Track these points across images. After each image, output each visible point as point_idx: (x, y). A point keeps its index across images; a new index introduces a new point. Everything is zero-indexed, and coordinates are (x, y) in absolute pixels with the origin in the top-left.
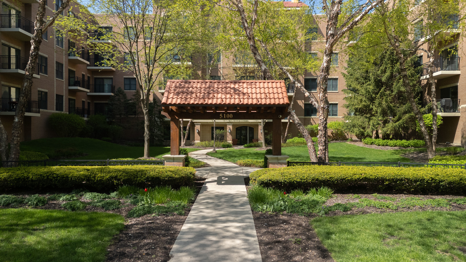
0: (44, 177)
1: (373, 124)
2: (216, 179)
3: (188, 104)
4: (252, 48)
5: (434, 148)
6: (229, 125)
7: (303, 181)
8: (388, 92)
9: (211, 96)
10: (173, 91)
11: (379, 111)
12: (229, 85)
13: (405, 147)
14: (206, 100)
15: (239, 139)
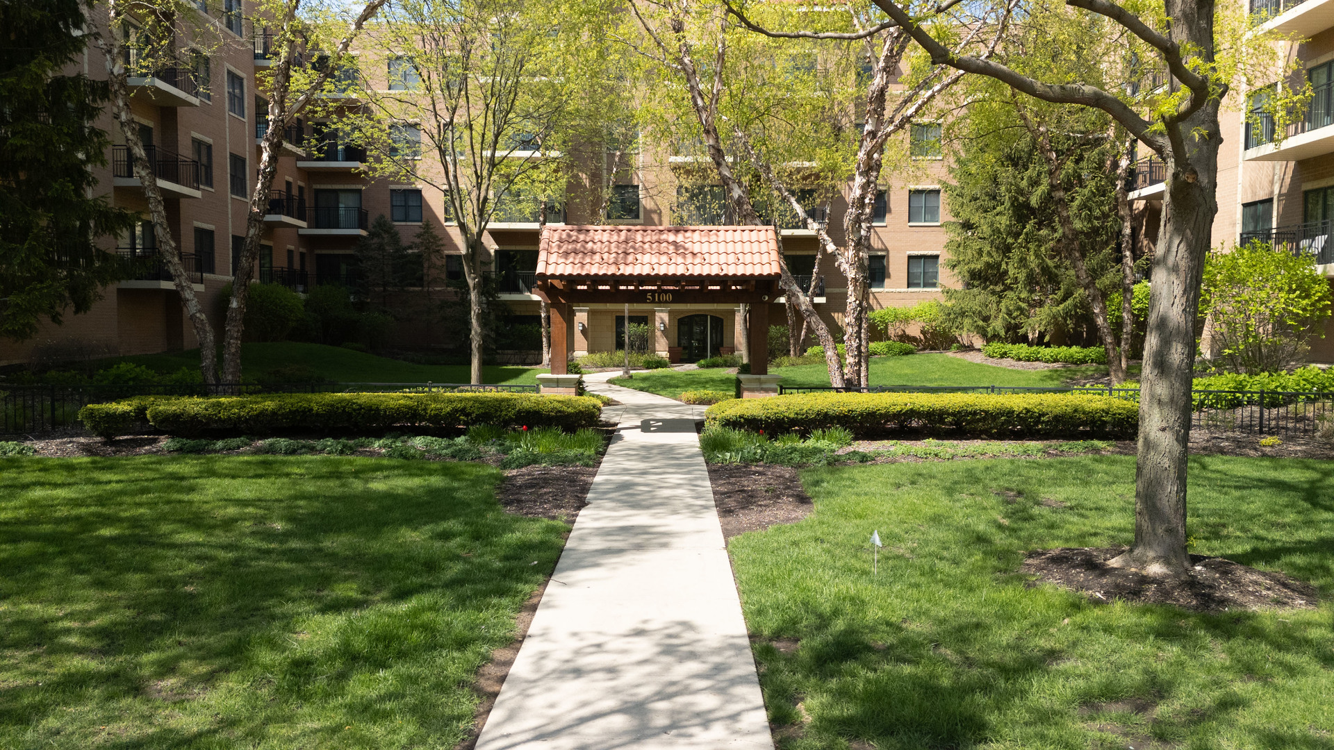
0: (338, 408)
1: (1007, 308)
2: (639, 424)
3: (587, 275)
4: (712, 151)
5: (1124, 365)
6: (662, 311)
7: (800, 417)
8: (1044, 232)
9: (630, 258)
10: (556, 249)
11: (1022, 276)
12: (664, 237)
13: (1076, 363)
14: (622, 267)
15: (685, 348)
